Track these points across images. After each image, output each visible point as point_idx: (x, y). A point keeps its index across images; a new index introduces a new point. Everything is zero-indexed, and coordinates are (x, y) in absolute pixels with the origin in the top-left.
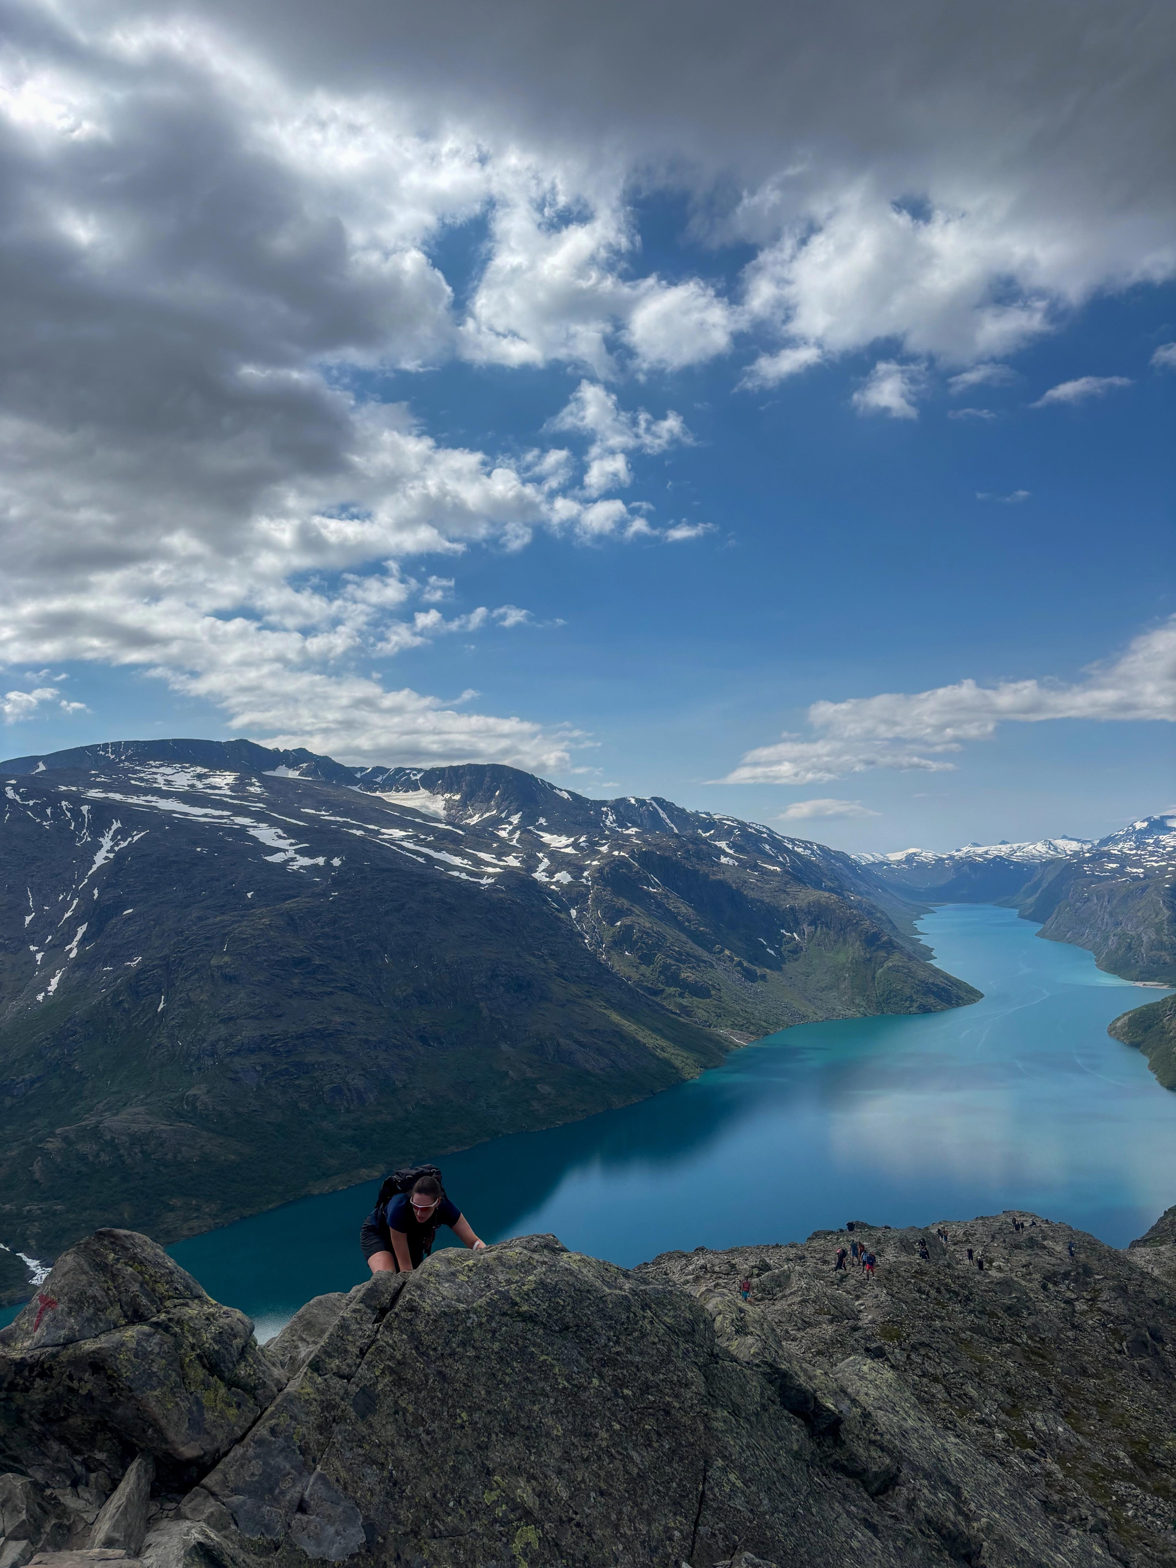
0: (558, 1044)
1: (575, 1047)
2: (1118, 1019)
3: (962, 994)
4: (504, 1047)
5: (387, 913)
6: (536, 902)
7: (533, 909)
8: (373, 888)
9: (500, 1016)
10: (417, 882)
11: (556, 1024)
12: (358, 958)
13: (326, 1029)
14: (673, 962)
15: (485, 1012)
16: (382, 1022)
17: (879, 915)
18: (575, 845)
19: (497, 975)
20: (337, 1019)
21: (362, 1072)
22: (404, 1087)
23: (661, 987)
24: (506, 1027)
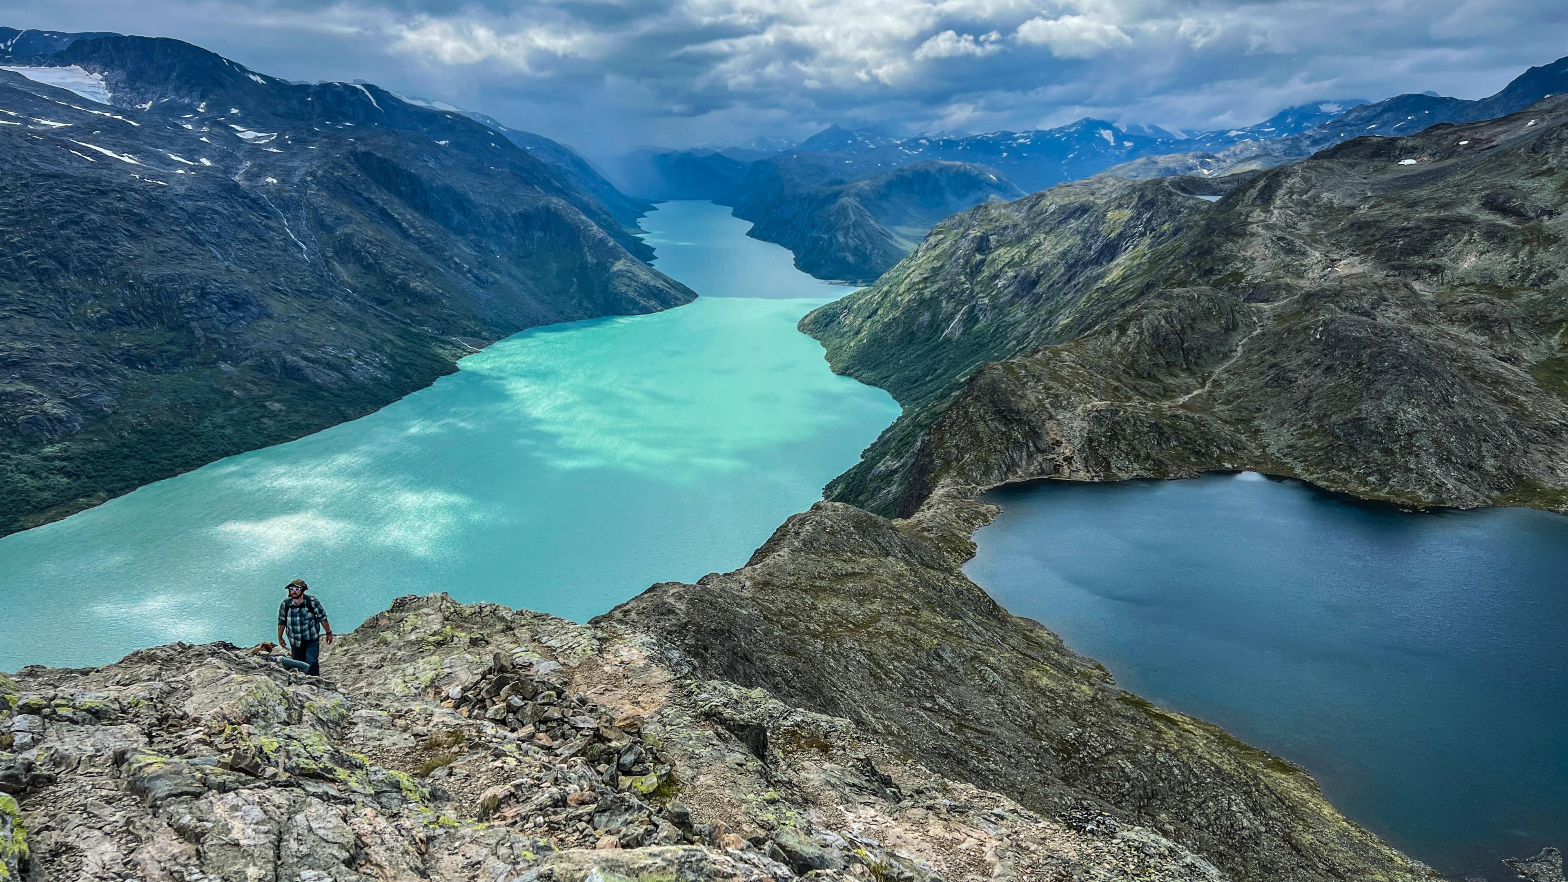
0: (285, 361)
1: (303, 363)
2: (807, 316)
3: (679, 295)
4: (224, 366)
5: (61, 226)
6: (240, 209)
7: (240, 219)
8: (39, 197)
9: (216, 336)
10: (93, 190)
11: (279, 341)
12: (33, 278)
13: (9, 356)
14: (400, 272)
15: (199, 333)
16: (76, 346)
17: (605, 216)
18: (279, 143)
19: (208, 294)
20: (19, 345)
21: (62, 401)
22: (114, 413)
23: (389, 296)
24: (224, 347)
